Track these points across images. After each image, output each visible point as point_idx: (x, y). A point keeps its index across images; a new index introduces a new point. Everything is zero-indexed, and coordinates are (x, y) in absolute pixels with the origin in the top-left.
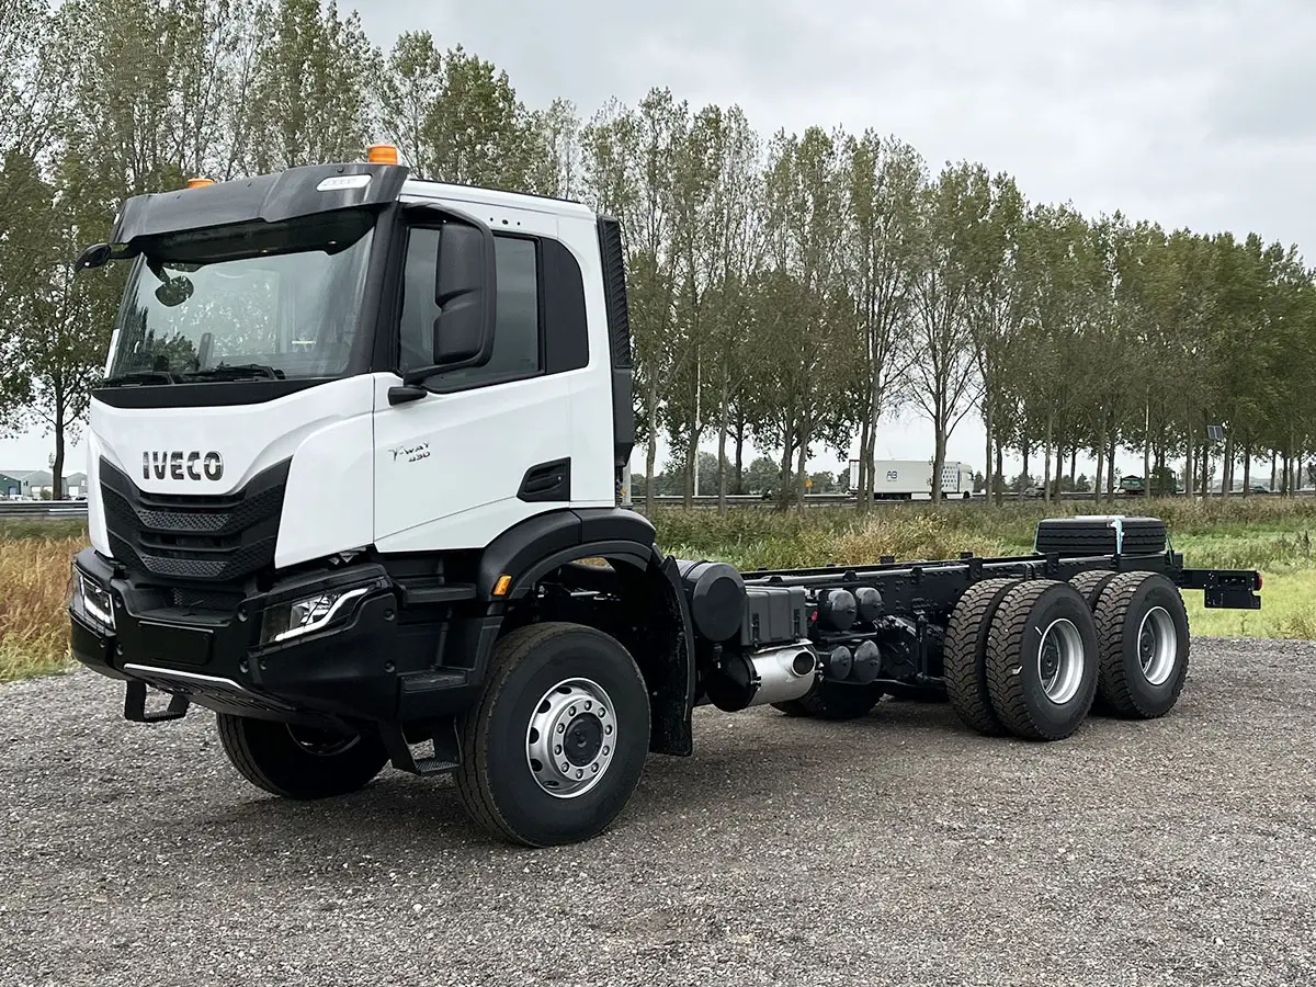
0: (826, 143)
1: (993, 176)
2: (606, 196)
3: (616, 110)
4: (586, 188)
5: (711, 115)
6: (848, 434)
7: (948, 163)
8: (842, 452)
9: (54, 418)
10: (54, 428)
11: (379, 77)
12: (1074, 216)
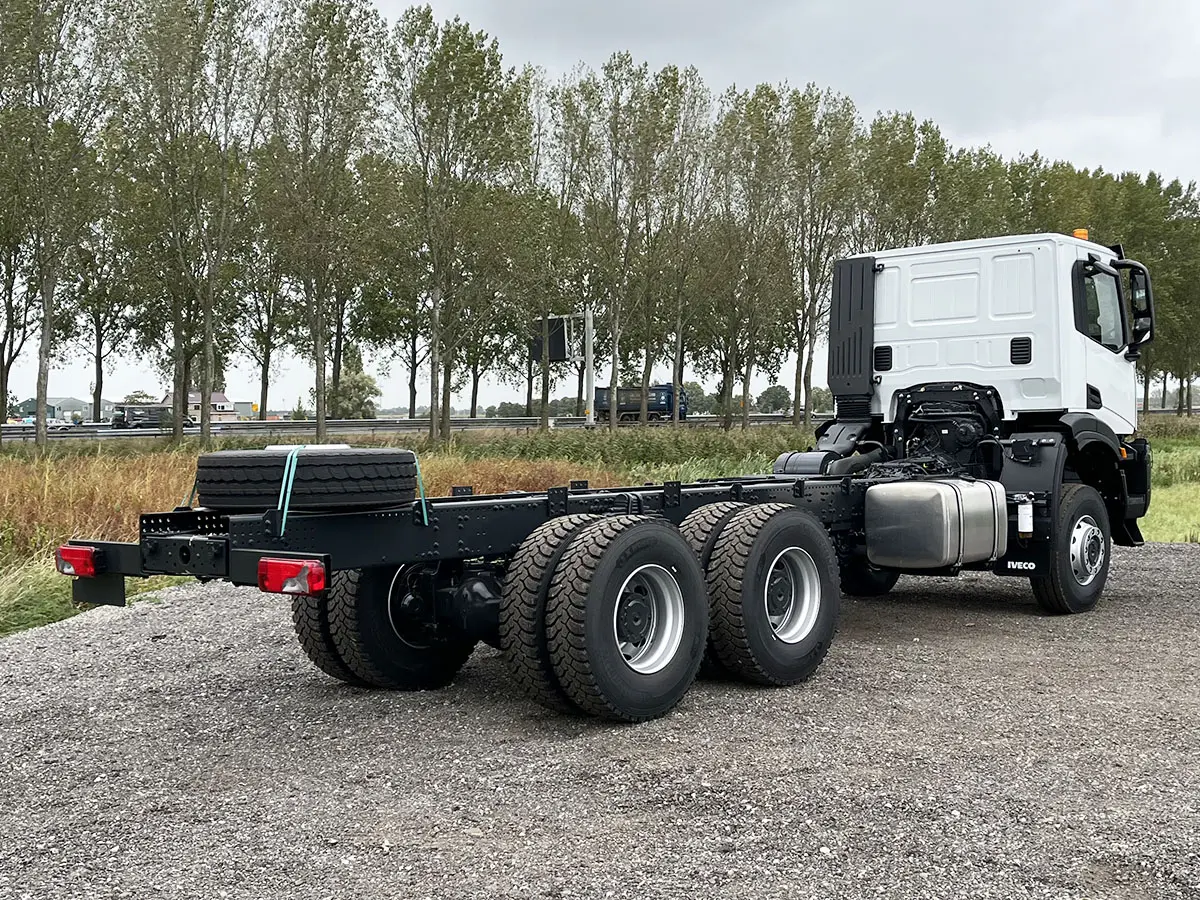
0: (773, 97)
1: (919, 123)
2: (573, 149)
3: (584, 72)
4: (555, 142)
5: (669, 74)
6: (778, 360)
7: (879, 113)
8: (772, 376)
9: (95, 351)
10: (94, 360)
11: (383, 45)
12: (993, 160)
